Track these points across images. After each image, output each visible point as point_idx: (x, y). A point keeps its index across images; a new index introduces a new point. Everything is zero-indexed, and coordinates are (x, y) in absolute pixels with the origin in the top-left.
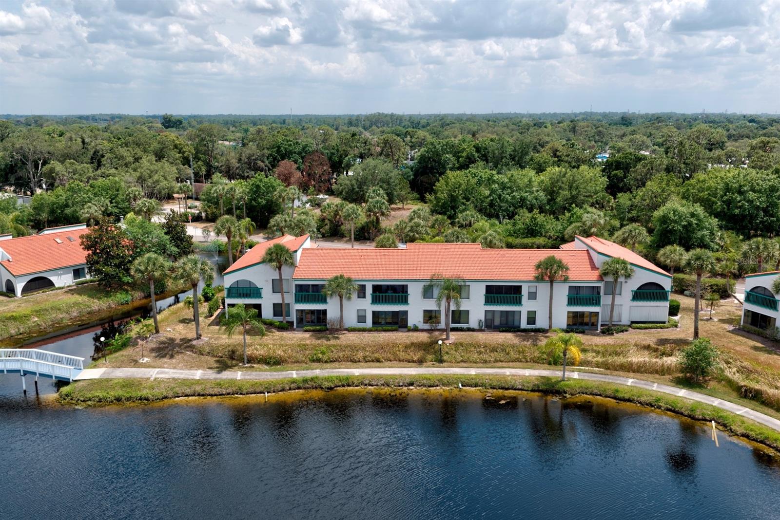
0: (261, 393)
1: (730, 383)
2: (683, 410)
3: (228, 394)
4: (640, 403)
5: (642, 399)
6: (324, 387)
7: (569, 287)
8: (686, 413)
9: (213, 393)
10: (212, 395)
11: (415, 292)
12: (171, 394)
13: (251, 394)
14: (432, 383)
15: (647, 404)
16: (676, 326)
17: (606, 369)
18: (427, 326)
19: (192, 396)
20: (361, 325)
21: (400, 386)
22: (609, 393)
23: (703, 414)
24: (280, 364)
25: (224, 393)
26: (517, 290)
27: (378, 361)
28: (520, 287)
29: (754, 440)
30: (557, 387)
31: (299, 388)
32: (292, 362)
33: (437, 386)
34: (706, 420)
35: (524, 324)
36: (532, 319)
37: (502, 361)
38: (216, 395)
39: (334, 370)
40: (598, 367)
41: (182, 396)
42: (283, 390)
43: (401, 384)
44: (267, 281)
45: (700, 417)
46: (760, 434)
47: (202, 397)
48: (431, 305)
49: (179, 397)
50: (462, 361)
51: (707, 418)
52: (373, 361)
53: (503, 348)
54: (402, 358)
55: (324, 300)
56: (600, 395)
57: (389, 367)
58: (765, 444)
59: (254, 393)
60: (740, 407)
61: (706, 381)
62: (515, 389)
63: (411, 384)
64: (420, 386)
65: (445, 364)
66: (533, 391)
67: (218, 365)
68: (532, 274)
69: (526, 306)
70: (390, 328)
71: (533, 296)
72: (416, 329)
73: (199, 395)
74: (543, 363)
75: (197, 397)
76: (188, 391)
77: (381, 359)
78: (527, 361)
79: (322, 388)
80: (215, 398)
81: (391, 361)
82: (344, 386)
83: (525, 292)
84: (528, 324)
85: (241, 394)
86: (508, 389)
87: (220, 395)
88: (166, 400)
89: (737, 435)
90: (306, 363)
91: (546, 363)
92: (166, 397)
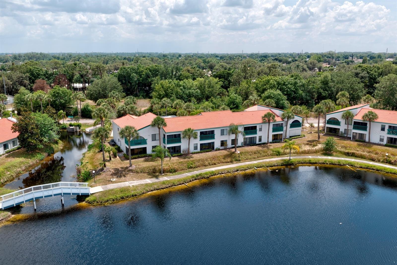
0: (183, 184)
1: (341, 152)
2: (336, 163)
3: (170, 187)
4: (320, 163)
5: (320, 162)
6: (205, 177)
7: (273, 124)
8: (337, 164)
9: (163, 187)
10: (163, 189)
11: (217, 133)
12: (145, 191)
13: (179, 185)
14: (245, 169)
15: (322, 163)
16: (305, 136)
17: (297, 154)
18: (222, 148)
19: (154, 190)
20: (196, 151)
21: (234, 172)
22: (307, 162)
23: (343, 163)
24: (177, 172)
25: (168, 186)
26: (255, 128)
27: (215, 164)
28: (256, 126)
29: (364, 168)
30: (289, 163)
31: (196, 179)
32: (180, 170)
33: (247, 170)
34: (344, 165)
35: (257, 142)
36: (260, 140)
37: (260, 157)
38: (164, 188)
39: (202, 170)
40: (294, 154)
41: (150, 191)
42: (190, 181)
43: (234, 171)
44: (149, 135)
45: (343, 164)
46: (365, 166)
47: (159, 190)
48: (224, 138)
49: (149, 192)
50: (246, 159)
51: (345, 164)
52: (213, 164)
53: (258, 152)
54: (223, 162)
55: (180, 141)
56: (305, 163)
57: (222, 166)
58: (368, 168)
59: (180, 185)
60: (352, 159)
61: (332, 153)
62: (275, 166)
63: (238, 171)
64: (241, 171)
65: (241, 161)
66: (282, 165)
67: (152, 176)
68: (261, 121)
69: (259, 134)
70: (209, 150)
71: (261, 130)
72: (219, 150)
73: (157, 190)
74: (275, 155)
75: (156, 191)
76: (152, 189)
77: (216, 163)
78: (269, 156)
79: (205, 178)
80: (164, 189)
81: (219, 163)
82: (212, 176)
83: (258, 128)
84: (259, 142)
85: (175, 186)
86: (272, 166)
87: (166, 188)
88: (144, 194)
89: (358, 168)
90: (186, 170)
91: (276, 155)
92: (143, 193)
